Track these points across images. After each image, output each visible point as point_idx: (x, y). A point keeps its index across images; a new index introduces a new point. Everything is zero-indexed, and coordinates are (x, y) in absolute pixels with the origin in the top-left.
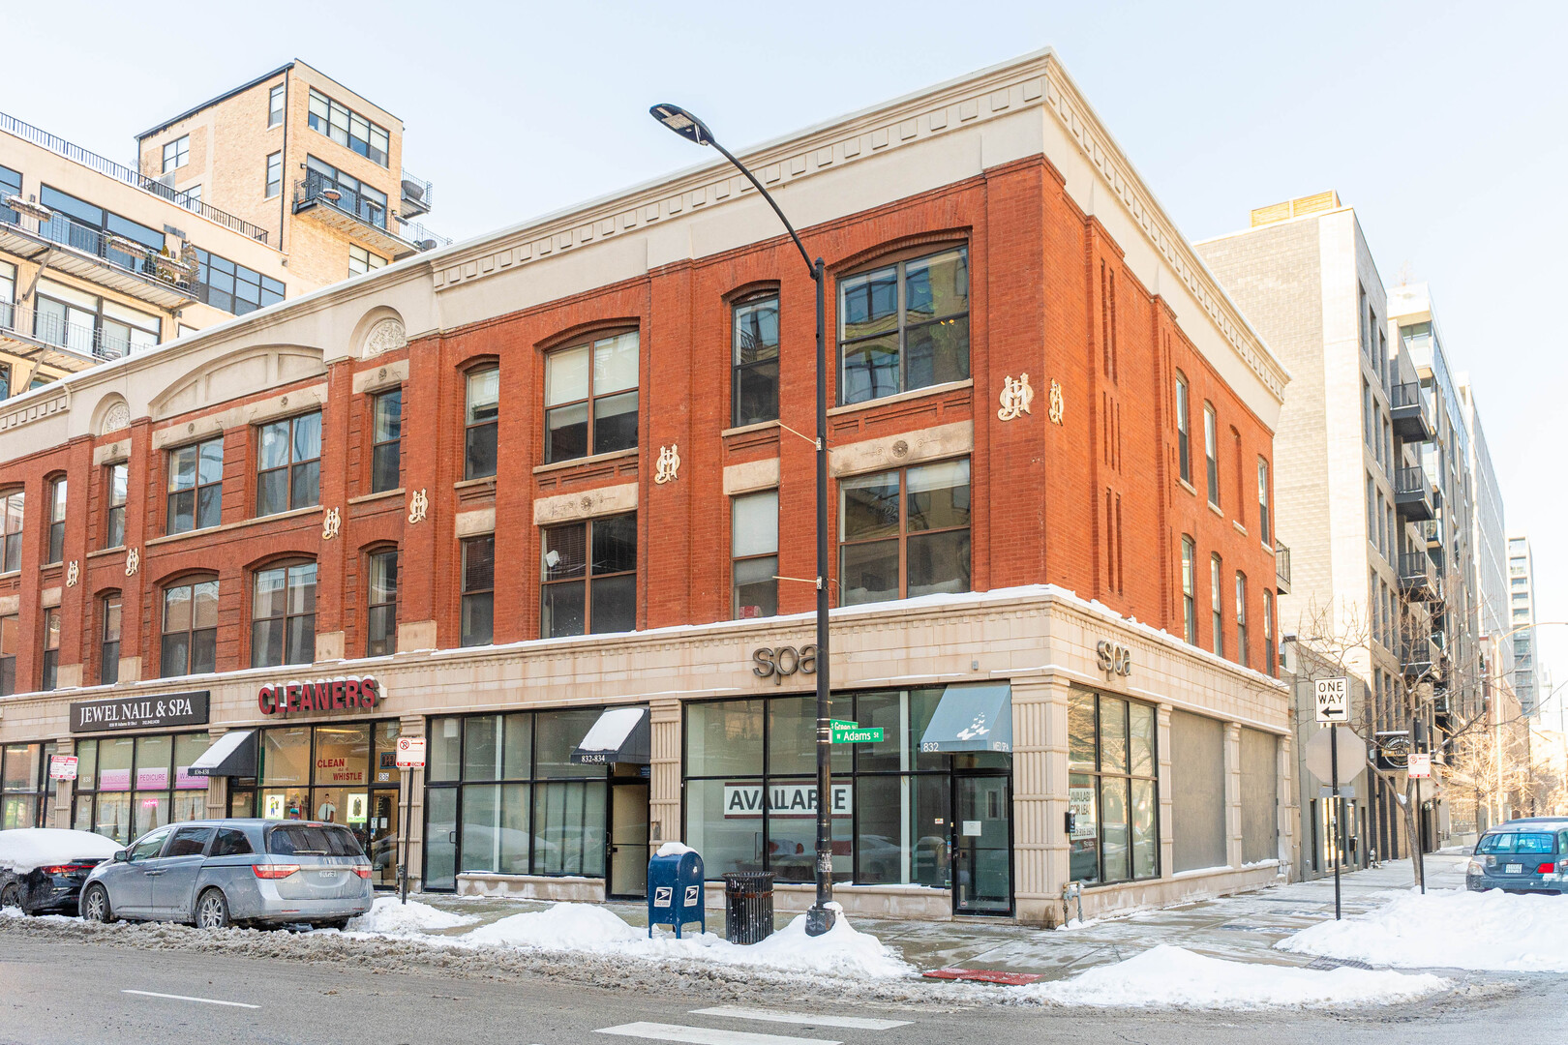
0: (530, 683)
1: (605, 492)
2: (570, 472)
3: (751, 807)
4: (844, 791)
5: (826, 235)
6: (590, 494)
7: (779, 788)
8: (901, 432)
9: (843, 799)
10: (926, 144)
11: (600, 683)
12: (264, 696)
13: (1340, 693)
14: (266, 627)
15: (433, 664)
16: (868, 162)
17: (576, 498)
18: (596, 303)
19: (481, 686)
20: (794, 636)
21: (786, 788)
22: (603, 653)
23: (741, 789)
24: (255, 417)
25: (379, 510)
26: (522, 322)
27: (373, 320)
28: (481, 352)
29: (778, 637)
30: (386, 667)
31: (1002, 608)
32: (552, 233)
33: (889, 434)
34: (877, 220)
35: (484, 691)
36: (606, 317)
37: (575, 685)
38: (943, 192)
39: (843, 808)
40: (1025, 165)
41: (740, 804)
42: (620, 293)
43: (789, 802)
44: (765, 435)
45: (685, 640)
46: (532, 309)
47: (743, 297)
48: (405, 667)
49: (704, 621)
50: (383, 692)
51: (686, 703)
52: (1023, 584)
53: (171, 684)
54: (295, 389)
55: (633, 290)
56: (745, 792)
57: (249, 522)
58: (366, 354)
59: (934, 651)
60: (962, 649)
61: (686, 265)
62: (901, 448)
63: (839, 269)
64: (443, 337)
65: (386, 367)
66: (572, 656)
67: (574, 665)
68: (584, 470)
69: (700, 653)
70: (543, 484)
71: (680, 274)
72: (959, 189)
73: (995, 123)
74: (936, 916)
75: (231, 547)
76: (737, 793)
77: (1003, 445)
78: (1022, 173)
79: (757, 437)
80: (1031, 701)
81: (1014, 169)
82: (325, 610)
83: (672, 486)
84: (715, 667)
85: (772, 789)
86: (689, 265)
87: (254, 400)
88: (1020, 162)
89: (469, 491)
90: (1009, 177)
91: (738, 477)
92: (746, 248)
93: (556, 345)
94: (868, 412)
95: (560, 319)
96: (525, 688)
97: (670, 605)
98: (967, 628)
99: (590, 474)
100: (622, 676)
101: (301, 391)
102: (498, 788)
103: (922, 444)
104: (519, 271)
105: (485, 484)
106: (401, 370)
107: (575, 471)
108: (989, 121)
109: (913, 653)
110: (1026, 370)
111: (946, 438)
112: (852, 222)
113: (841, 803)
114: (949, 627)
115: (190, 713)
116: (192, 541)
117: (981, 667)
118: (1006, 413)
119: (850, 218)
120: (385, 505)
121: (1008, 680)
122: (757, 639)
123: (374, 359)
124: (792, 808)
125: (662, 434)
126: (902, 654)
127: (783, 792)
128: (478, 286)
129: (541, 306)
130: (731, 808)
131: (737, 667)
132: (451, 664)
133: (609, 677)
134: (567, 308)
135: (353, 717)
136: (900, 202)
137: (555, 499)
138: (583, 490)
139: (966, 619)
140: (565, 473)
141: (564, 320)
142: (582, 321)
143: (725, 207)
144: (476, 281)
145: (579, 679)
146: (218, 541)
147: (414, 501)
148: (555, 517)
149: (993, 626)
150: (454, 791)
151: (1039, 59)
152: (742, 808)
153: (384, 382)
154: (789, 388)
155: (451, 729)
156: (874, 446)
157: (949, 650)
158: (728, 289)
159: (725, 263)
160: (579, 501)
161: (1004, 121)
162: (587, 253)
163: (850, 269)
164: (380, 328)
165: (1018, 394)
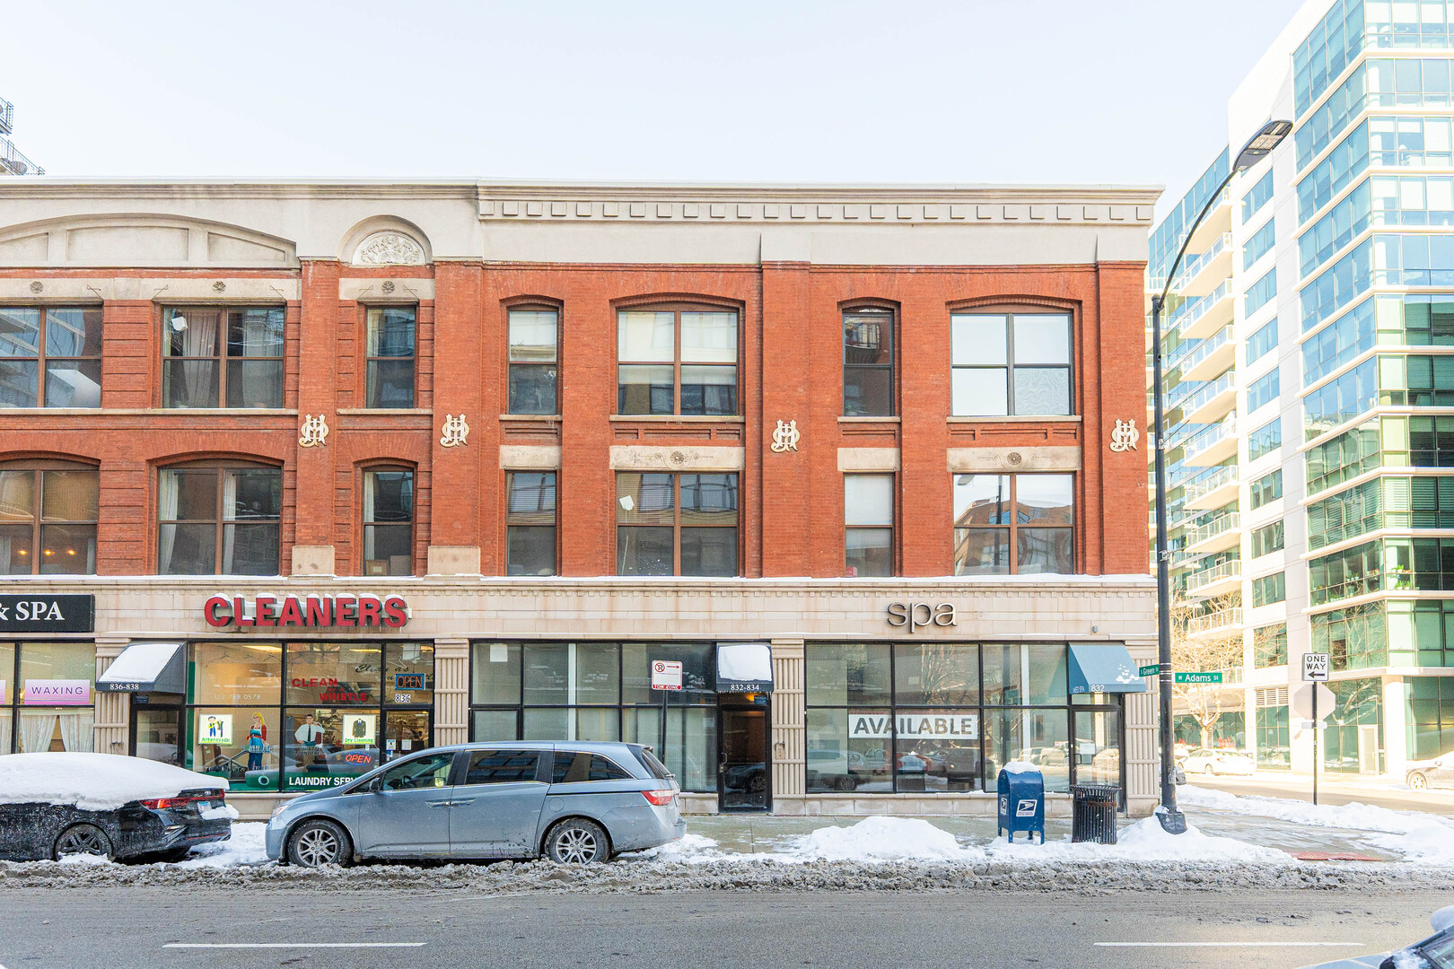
0: (618, 615)
1: (701, 450)
2: (655, 426)
3: (876, 732)
4: (970, 720)
5: (947, 276)
6: (683, 450)
7: (906, 717)
8: (1015, 446)
9: (969, 726)
10: (1049, 228)
11: (710, 620)
12: (212, 606)
13: (1323, 664)
14: (171, 531)
15: (483, 589)
16: (996, 228)
17: (667, 451)
18: (692, 277)
19: (551, 615)
20: (927, 595)
21: (913, 717)
22: (714, 594)
23: (866, 717)
24: (163, 294)
25: (387, 426)
26: (595, 275)
27: (371, 228)
28: (537, 293)
29: (911, 594)
30: (411, 588)
31: (1117, 589)
32: (646, 199)
33: (1004, 445)
34: (997, 275)
35: (555, 620)
36: (703, 292)
37: (677, 620)
38: (1059, 269)
39: (970, 733)
40: (1132, 267)
41: (865, 728)
42: (721, 275)
43: (915, 727)
44: (882, 427)
45: (809, 589)
46: (609, 265)
47: (854, 308)
48: (433, 589)
49: (822, 575)
50: (409, 612)
51: (807, 642)
52: (1131, 573)
53: (17, 583)
54: (237, 276)
55: (736, 275)
56: (871, 720)
57: (149, 411)
58: (356, 261)
59: (1057, 616)
60: (1082, 616)
61: (804, 267)
62: (1015, 458)
63: (955, 306)
64: (484, 267)
65: (394, 281)
66: (675, 594)
67: (677, 602)
68: (673, 427)
69: (824, 602)
70: (619, 432)
71: (798, 273)
72: (1071, 270)
73: (1109, 229)
74: (1060, 814)
75: (122, 436)
76: (862, 720)
77: (1114, 469)
78: (1128, 271)
79: (873, 428)
80: (1140, 657)
81: (1122, 267)
82: (305, 520)
83: (791, 456)
84: (843, 614)
85: (898, 717)
86: (808, 268)
87: (163, 276)
88: (1129, 263)
89: (520, 425)
90: (1118, 272)
91: (849, 458)
92: (867, 267)
93: (634, 306)
94: (985, 425)
95: (646, 283)
96: (612, 620)
97: (789, 558)
98: (1086, 601)
99: (681, 432)
100: (738, 616)
101: (251, 280)
102: (572, 713)
103: (1034, 457)
104: (597, 225)
105: (544, 422)
106: (423, 289)
107: (662, 427)
108: (1105, 225)
109: (1039, 616)
110: (1133, 417)
111: (1056, 457)
112: (974, 271)
113: (967, 729)
114: (1071, 599)
115: (60, 617)
116: (44, 420)
117: (1100, 630)
118: (1117, 446)
119: (972, 268)
120: (395, 423)
121: (1122, 642)
122: (888, 594)
123: (375, 269)
124: (920, 732)
125: (778, 409)
126: (1030, 616)
127: (910, 720)
128: (539, 228)
129: (621, 265)
130: (856, 732)
131: (868, 616)
132: (510, 590)
133: (719, 616)
134: (656, 274)
135: (360, 636)
136: (1020, 267)
137: (638, 449)
138: (674, 445)
139: (1086, 594)
140: (650, 426)
141: (650, 285)
142: (673, 290)
143: (851, 227)
144: (537, 222)
145: (682, 616)
146: (97, 426)
147: (448, 425)
148: (637, 465)
149: (1107, 601)
150: (513, 716)
151: (1155, 192)
152: (867, 732)
153: (390, 295)
154: (909, 392)
155: (499, 654)
156: (990, 453)
157: (1071, 616)
158: (845, 297)
159: (842, 275)
160: (669, 455)
161: (1117, 229)
162: (686, 229)
163: (964, 308)
164: (379, 238)
165: (1128, 434)
